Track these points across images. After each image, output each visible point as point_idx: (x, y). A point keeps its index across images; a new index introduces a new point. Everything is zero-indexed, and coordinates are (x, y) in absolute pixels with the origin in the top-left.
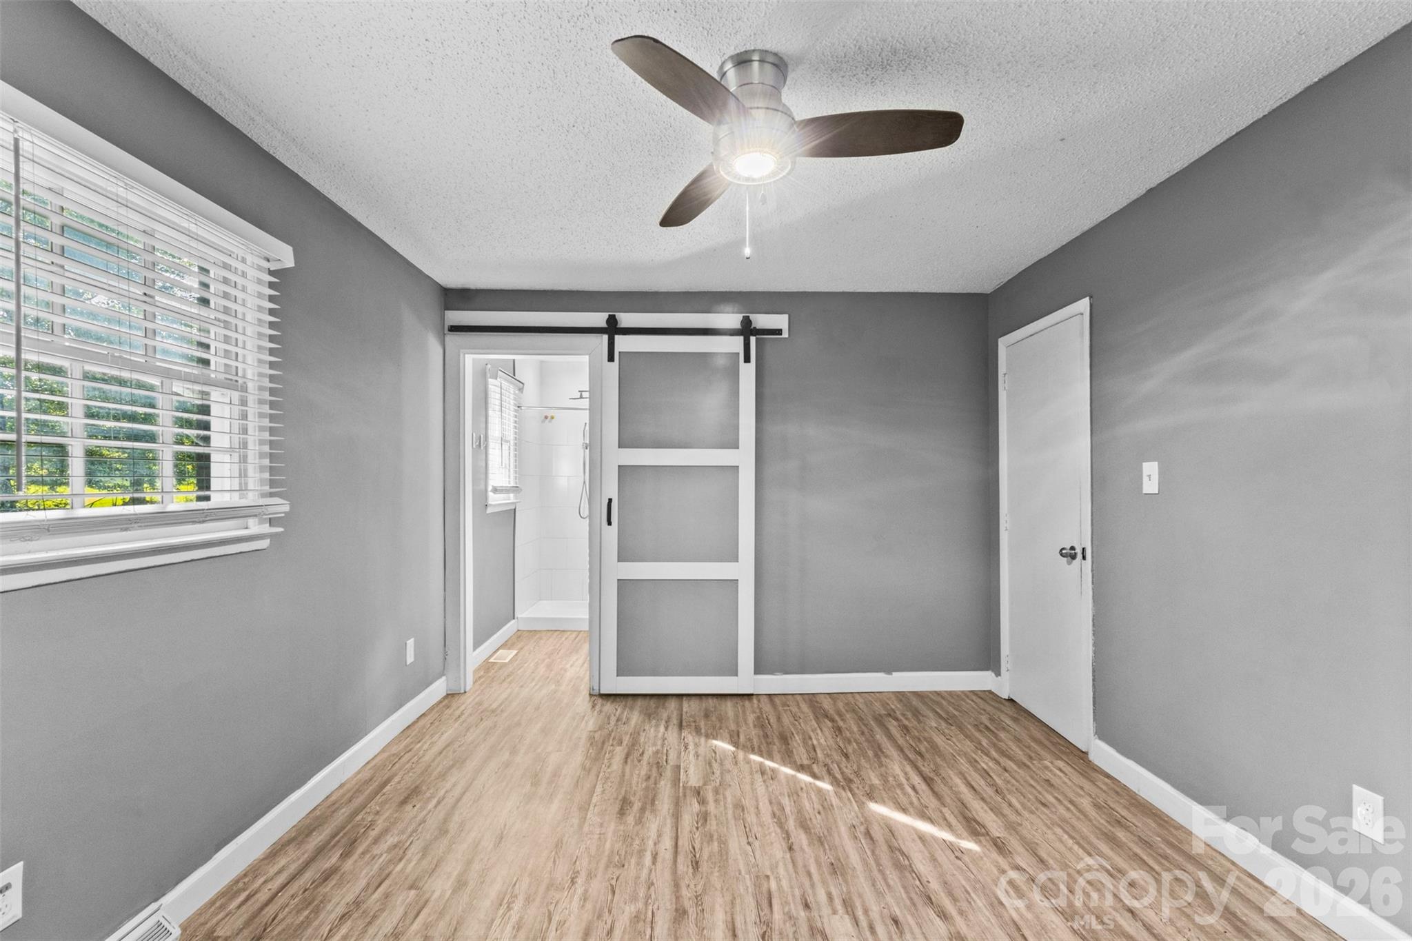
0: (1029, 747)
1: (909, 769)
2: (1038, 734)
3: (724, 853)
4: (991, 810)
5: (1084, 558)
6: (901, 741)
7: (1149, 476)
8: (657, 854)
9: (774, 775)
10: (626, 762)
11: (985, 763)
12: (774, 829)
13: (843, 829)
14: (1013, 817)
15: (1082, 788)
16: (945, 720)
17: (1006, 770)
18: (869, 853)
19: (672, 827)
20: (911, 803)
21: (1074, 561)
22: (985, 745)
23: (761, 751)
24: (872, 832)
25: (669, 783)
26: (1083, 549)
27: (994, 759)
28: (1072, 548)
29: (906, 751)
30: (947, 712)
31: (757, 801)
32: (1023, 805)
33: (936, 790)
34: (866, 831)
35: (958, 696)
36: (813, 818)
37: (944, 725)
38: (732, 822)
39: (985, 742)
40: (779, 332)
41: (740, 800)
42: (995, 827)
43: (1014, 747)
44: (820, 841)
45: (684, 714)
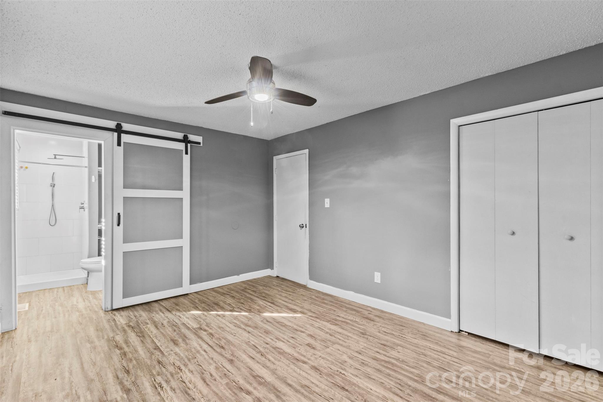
0: (291, 288)
1: (264, 302)
2: (291, 284)
3: (229, 341)
4: (294, 305)
5: (306, 227)
6: (256, 295)
7: (327, 203)
8: (205, 350)
9: (224, 316)
10: (158, 329)
11: (284, 295)
12: (238, 329)
13: (260, 323)
14: (301, 305)
15: (311, 294)
16: (264, 286)
17: (290, 295)
18: (272, 326)
19: (202, 341)
20: (273, 310)
21: (303, 229)
22: (280, 290)
23: (212, 310)
24: (268, 320)
25: (185, 329)
26: (306, 225)
27: (285, 293)
28: (302, 224)
29: (259, 297)
30: (263, 284)
31: (225, 324)
32: (301, 302)
33: (277, 305)
34: (267, 321)
35: (261, 279)
36: (248, 323)
37: (265, 288)
38: (223, 333)
39: (279, 289)
40: (199, 143)
41: (219, 326)
42: (299, 309)
43: (288, 289)
44: (256, 327)
45: (166, 307)
